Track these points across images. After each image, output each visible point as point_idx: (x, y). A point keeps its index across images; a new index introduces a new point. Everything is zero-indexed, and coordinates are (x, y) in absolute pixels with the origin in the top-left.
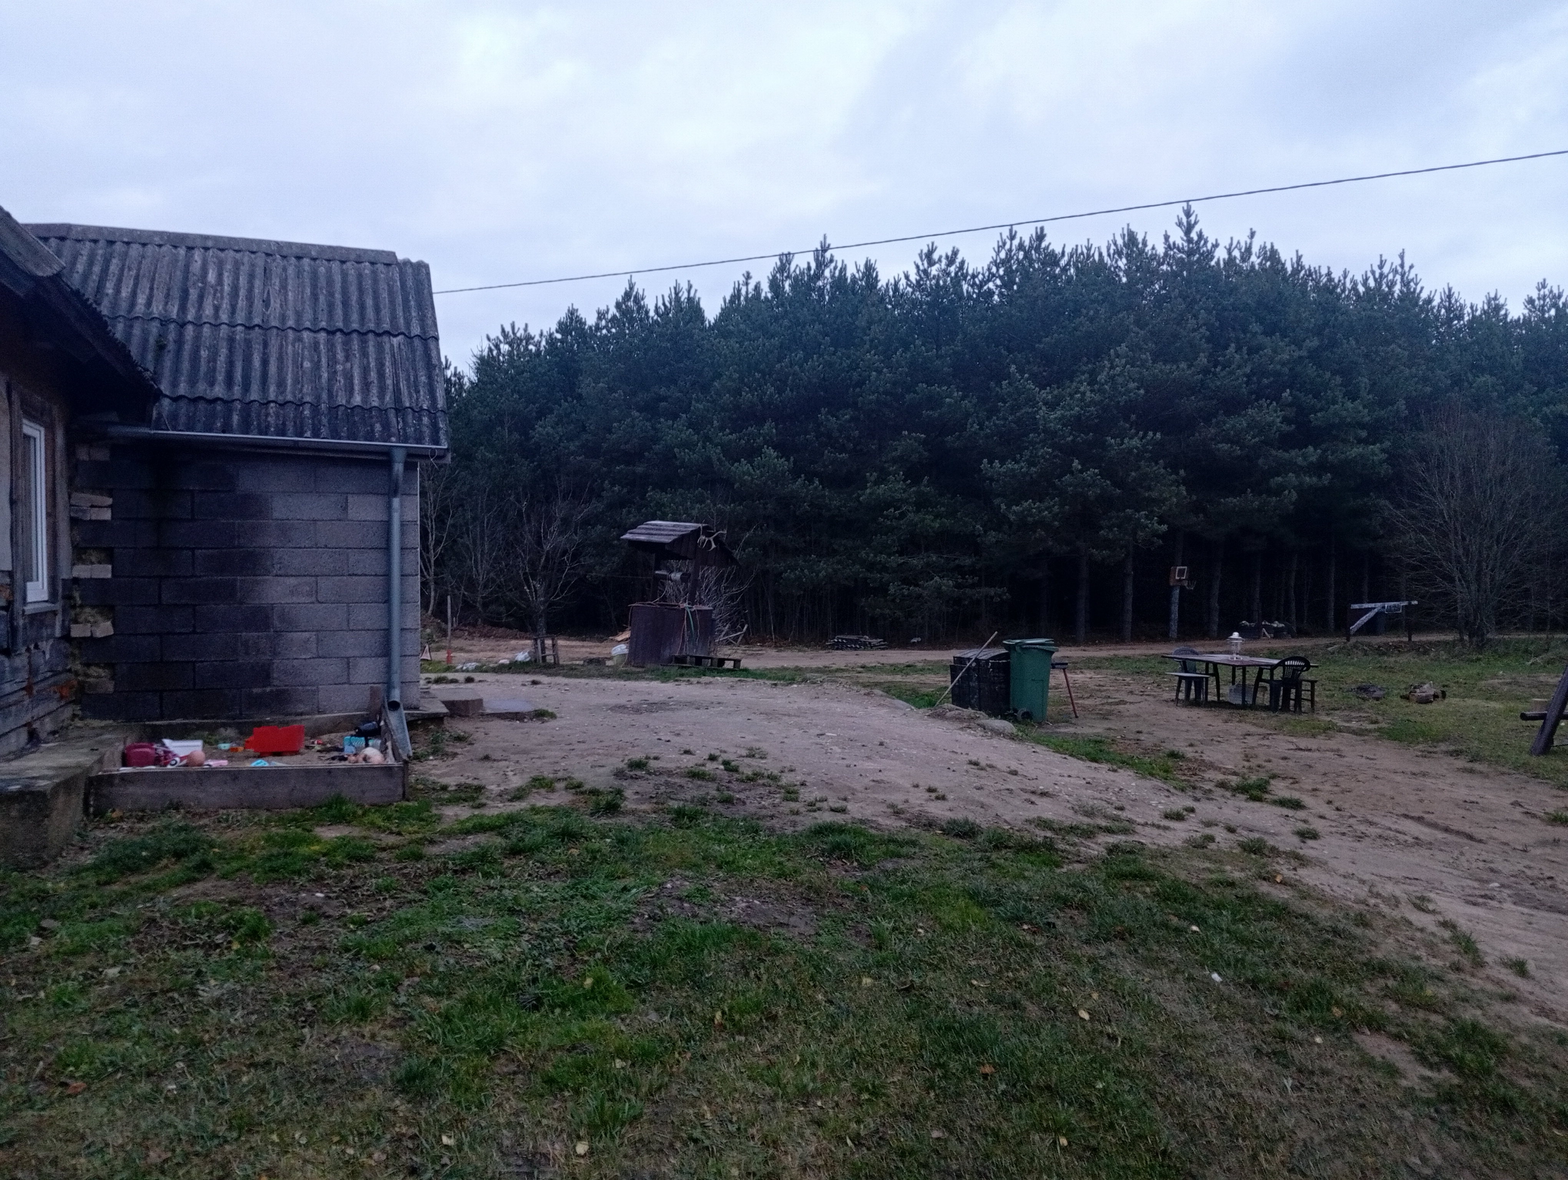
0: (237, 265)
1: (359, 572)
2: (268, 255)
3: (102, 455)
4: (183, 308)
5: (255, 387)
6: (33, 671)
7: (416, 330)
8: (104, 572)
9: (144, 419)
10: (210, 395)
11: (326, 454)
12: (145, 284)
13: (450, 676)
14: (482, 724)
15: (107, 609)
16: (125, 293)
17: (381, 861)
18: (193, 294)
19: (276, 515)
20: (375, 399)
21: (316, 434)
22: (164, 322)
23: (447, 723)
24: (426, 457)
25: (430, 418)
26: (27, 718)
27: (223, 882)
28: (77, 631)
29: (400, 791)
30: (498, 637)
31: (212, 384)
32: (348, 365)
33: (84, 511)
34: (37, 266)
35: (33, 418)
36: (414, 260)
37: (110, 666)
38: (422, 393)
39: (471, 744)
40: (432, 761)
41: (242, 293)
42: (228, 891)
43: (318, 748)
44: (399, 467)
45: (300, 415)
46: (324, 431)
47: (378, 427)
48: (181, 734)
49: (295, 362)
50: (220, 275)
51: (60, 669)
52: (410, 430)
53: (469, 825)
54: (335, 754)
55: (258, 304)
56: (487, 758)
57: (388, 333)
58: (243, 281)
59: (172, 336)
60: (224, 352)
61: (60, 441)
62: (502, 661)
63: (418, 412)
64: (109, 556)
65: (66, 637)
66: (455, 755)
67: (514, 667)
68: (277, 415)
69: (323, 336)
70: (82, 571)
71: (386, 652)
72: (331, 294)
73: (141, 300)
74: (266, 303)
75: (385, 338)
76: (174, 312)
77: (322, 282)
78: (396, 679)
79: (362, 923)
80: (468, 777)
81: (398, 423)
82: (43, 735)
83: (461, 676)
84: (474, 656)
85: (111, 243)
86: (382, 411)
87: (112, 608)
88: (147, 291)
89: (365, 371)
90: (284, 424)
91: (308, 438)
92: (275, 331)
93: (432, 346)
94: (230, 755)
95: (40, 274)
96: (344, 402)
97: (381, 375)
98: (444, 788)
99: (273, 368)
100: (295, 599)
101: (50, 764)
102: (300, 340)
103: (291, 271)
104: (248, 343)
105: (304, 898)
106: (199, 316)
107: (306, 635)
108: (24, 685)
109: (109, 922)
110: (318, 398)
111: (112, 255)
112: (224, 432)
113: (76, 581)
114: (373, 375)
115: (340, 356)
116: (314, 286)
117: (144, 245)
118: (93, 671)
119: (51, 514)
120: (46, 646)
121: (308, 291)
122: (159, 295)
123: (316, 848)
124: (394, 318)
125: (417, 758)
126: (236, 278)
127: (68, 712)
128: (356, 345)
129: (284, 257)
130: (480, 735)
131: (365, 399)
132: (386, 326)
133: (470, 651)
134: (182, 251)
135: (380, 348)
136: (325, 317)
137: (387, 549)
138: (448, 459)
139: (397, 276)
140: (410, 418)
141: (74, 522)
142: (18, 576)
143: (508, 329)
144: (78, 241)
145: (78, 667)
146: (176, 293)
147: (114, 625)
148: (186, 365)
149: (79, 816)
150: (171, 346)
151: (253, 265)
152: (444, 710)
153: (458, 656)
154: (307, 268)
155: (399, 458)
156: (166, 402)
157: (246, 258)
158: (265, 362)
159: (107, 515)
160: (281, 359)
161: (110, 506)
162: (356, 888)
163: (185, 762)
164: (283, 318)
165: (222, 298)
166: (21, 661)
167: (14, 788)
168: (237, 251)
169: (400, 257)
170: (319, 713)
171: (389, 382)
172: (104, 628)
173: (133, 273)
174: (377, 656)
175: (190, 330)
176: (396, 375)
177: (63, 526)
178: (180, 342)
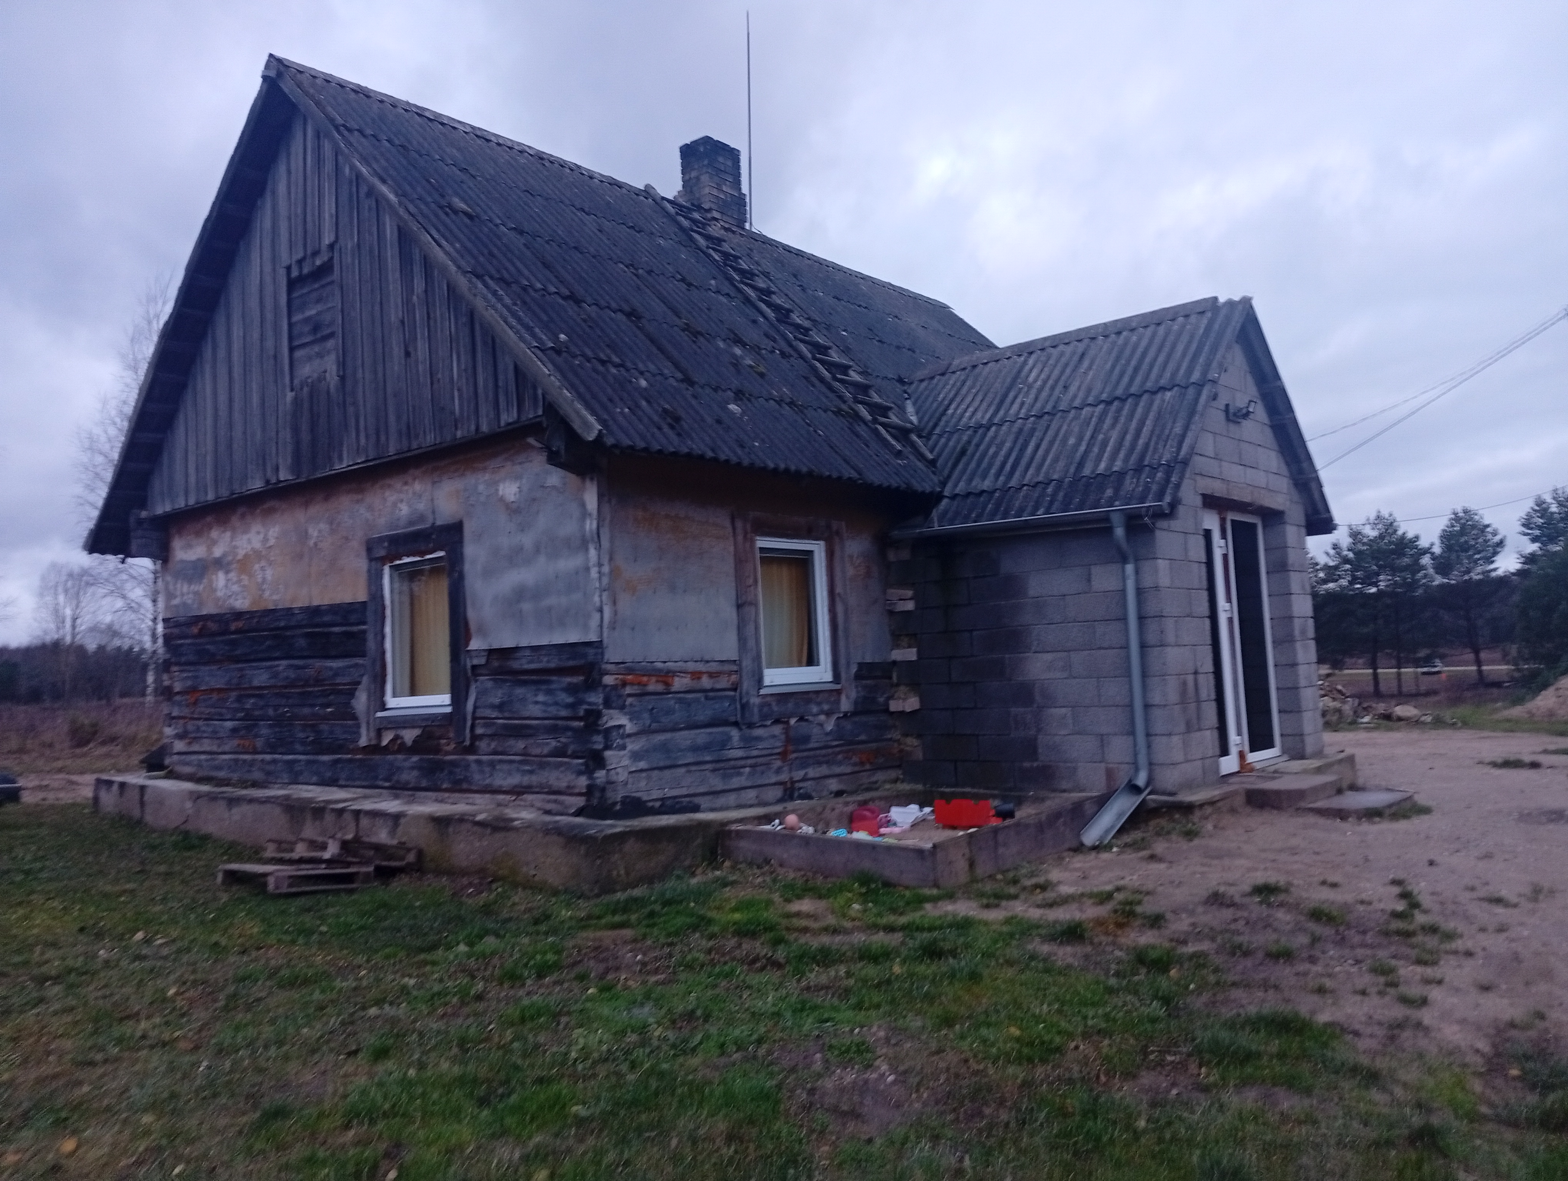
0: (1060, 357)
1: (1105, 645)
2: (1092, 339)
3: (905, 555)
4: (996, 412)
5: (1019, 472)
6: (794, 740)
8: (911, 654)
12: (979, 397)
15: (914, 686)
18: (1011, 396)
19: (1032, 593)
20: (1120, 463)
22: (977, 429)
25: (1164, 471)
26: (779, 779)
28: (895, 706)
29: (932, 876)
32: (1110, 432)
33: (894, 604)
36: (1237, 298)
37: (919, 736)
38: (1168, 448)
41: (1050, 383)
44: (1119, 532)
46: (1058, 505)
47: (1109, 492)
49: (1063, 440)
50: (1040, 372)
51: (854, 738)
52: (1139, 490)
55: (1059, 390)
57: (1164, 389)
58: (1056, 372)
59: (976, 441)
60: (1008, 445)
63: (1155, 468)
64: (914, 639)
65: (883, 711)
68: (1025, 498)
69: (1099, 408)
70: (897, 654)
71: (1130, 730)
72: (1129, 362)
73: (969, 412)
74: (1066, 388)
75: (1159, 395)
76: (988, 417)
77: (1127, 352)
78: (1141, 759)
81: (1131, 483)
85: (974, 367)
86: (1120, 475)
87: (918, 685)
88: (977, 404)
89: (1123, 434)
92: (1059, 414)
96: (1088, 473)
97: (1137, 434)
99: (1041, 452)
100: (1052, 675)
102: (1078, 417)
104: (1032, 432)
106: (1005, 416)
107: (1063, 710)
108: (773, 751)
110: (1066, 472)
111: (968, 378)
113: (894, 663)
114: (1129, 437)
115: (1107, 424)
116: (1118, 358)
118: (909, 740)
120: (826, 719)
121: (1109, 365)
122: (984, 405)
124: (1177, 371)
125: (1102, 847)
126: (1053, 370)
128: (1127, 409)
129: (1106, 336)
131: (1110, 466)
132: (1165, 382)
134: (1023, 358)
135: (1149, 407)
136: (1111, 388)
137: (1123, 620)
139: (1207, 321)
140: (1144, 477)
141: (889, 613)
142: (747, 664)
145: (898, 736)
146: (997, 399)
147: (921, 701)
148: (973, 465)
150: (970, 450)
151: (1073, 354)
154: (1121, 341)
155: (1120, 520)
156: (946, 502)
157: (1072, 348)
158: (1037, 448)
159: (910, 606)
160: (1052, 442)
161: (913, 599)
164: (1073, 399)
165: (1032, 393)
166: (766, 731)
168: (1067, 344)
169: (1222, 299)
170: (1078, 791)
171: (1141, 442)
172: (913, 704)
173: (976, 390)
174: (1124, 734)
175: (992, 431)
176: (1151, 435)
178: (979, 444)
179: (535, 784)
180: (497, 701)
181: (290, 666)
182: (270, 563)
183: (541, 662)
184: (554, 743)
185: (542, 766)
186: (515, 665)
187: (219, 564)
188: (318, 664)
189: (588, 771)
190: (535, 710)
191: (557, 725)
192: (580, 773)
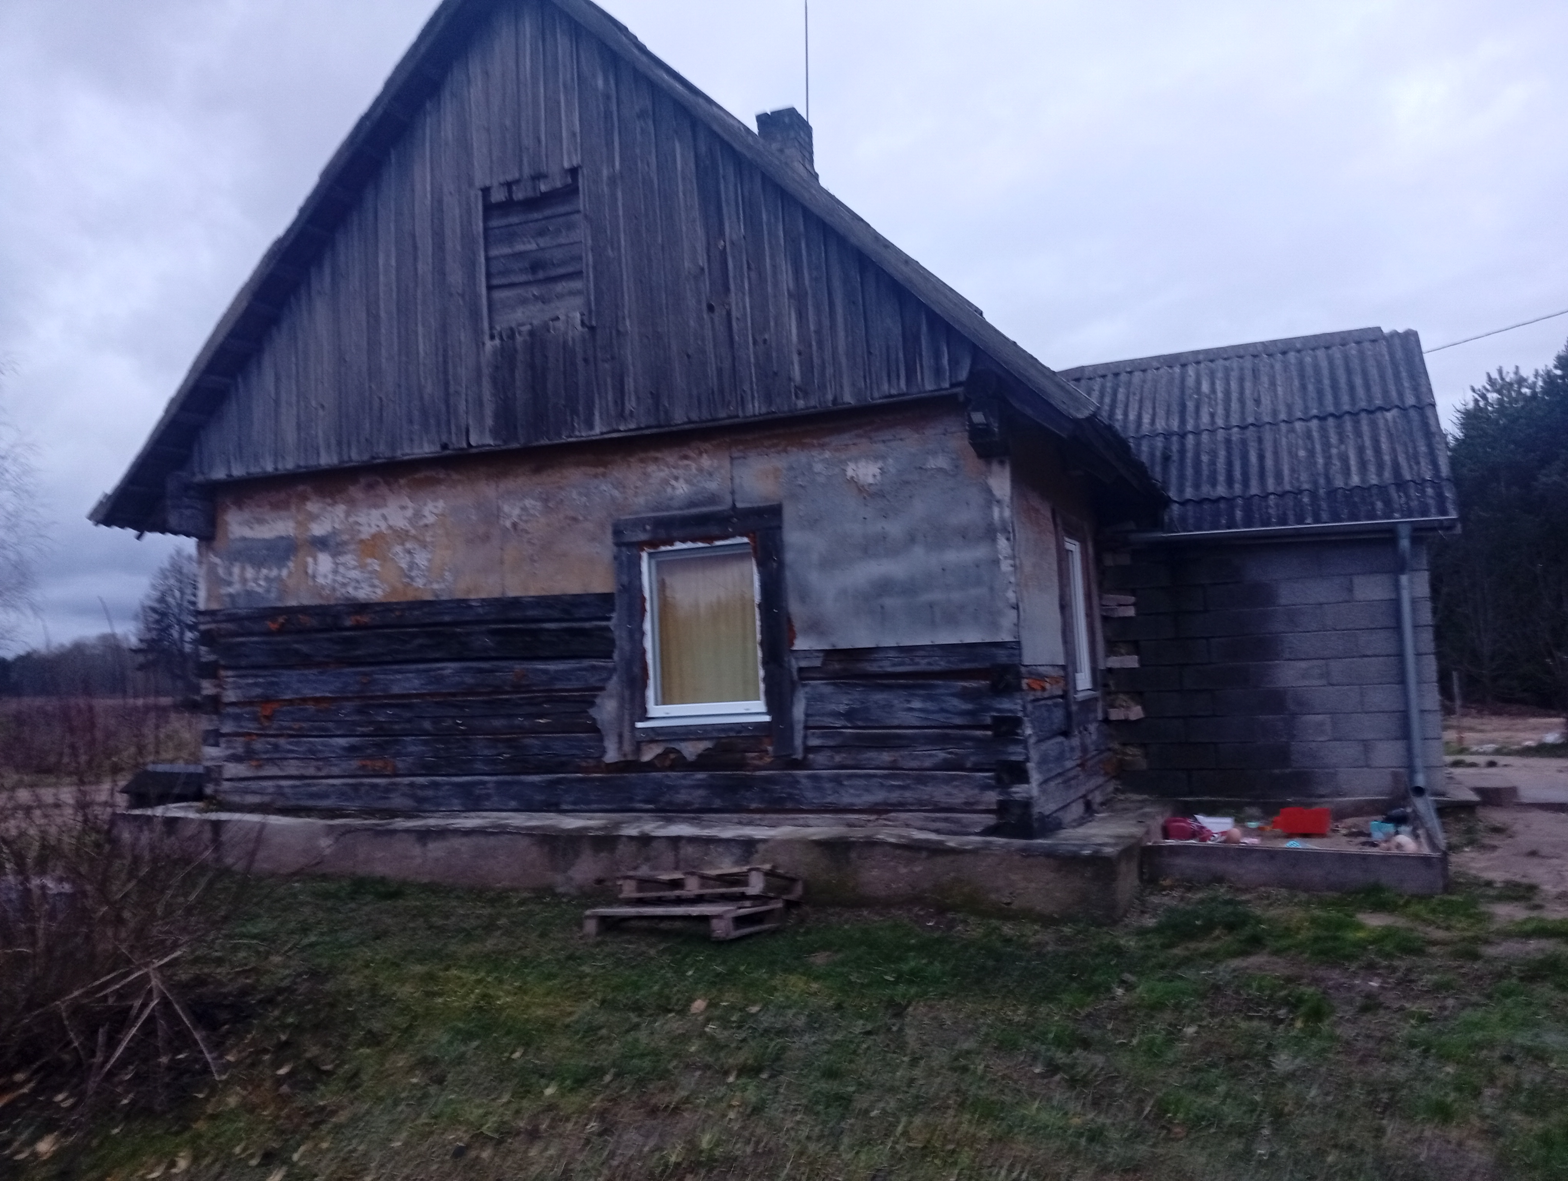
0: (1227, 371)
1: (1369, 653)
2: (1255, 356)
3: (1125, 560)
4: (1183, 421)
5: (1254, 483)
6: (1084, 749)
7: (1410, 400)
8: (1132, 662)
9: (1158, 524)
10: (1214, 495)
11: (1329, 538)
12: (1148, 404)
13: (1468, 759)
14: (1519, 815)
15: (1138, 696)
16: (1132, 416)
17: (1433, 956)
18: (1190, 405)
19: (1283, 601)
20: (1374, 476)
21: (1317, 521)
22: (1167, 436)
23: (1481, 812)
24: (1434, 529)
25: (1433, 488)
26: (1082, 791)
27: (1275, 959)
28: (1116, 715)
29: (1441, 884)
30: (1511, 714)
31: (1214, 484)
32: (1343, 447)
33: (1112, 610)
34: (1078, 410)
35: (1072, 536)
36: (1401, 330)
37: (1143, 745)
38: (1423, 464)
39: (1511, 837)
40: (1468, 853)
41: (1235, 396)
42: (1280, 968)
43: (1344, 832)
44: (1405, 543)
45: (1298, 503)
46: (1324, 516)
47: (1379, 505)
48: (1212, 811)
49: (1290, 452)
50: (1213, 384)
51: (1103, 747)
52: (1414, 504)
53: (1529, 927)
54: (1363, 839)
55: (1250, 404)
56: (1533, 854)
57: (1381, 409)
58: (1234, 385)
59: (1175, 447)
60: (1222, 453)
61: (1091, 550)
62: (1528, 743)
63: (1420, 484)
64: (1136, 648)
65: (1106, 721)
66: (1494, 848)
67: (1543, 750)
68: (1277, 505)
69: (1314, 423)
70: (1115, 662)
71: (1405, 734)
72: (1319, 381)
73: (1146, 419)
74: (1258, 402)
75: (1379, 415)
76: (1175, 425)
77: (1309, 371)
78: (1419, 762)
79: (1424, 1019)
80: (1515, 874)
81: (1400, 497)
82: (1095, 807)
83: (1482, 760)
84: (1489, 736)
85: (1116, 375)
86: (1382, 489)
87: (1141, 694)
88: (1150, 411)
89: (1361, 450)
90: (1285, 514)
91: (1309, 524)
92: (1268, 427)
93: (1429, 412)
94: (1259, 832)
95: (1080, 416)
96: (1342, 485)
97: (1377, 450)
98: (1489, 884)
99: (1269, 463)
100: (1307, 683)
101: (1107, 833)
102: (1293, 430)
103: (1278, 366)
104: (1244, 442)
105: (1359, 986)
106: (1197, 426)
107: (1320, 717)
108: (1079, 762)
109: (1178, 984)
110: (1315, 483)
111: (1118, 386)
112: (1229, 528)
113: (1110, 670)
114: (1369, 453)
115: (1334, 439)
116: (1302, 376)
117: (1144, 371)
118: (1130, 750)
119: (1089, 615)
120: (1092, 728)
121: (1296, 383)
122: (1161, 413)
123: (1361, 935)
124: (1385, 393)
125: (1452, 848)
126: (1228, 383)
127: (1110, 788)
128: (1348, 425)
129: (1270, 355)
130: (1518, 827)
131: (1363, 479)
132: (1378, 402)
133: (1481, 731)
134: (1177, 370)
135: (1374, 425)
136: (1315, 405)
137: (1398, 628)
138: (1459, 529)
139: (1385, 351)
140: (1413, 493)
141: (1106, 619)
142: (1070, 669)
143: (1495, 375)
144: (1090, 379)
145: (1116, 745)
146: (1175, 408)
147: (1145, 709)
148: (1189, 472)
149: (1137, 882)
150: (1175, 457)
151: (1242, 369)
152: (1474, 797)
153: (1468, 735)
154: (1293, 361)
155: (1404, 532)
156: (1175, 507)
157: (1235, 364)
158: (1261, 458)
159: (1131, 612)
160: (1276, 453)
161: (1134, 604)
162: (1411, 981)
163: (1223, 838)
164: (1275, 413)
165: (1217, 404)
166: (1075, 741)
167: (1087, 852)
168: (1225, 359)
169: (1386, 330)
170: (1340, 796)
171: (1387, 458)
172: (1136, 712)
173: (1137, 397)
174: (1397, 739)
175: (1190, 439)
176: (1394, 450)
177: (1098, 625)
178: (1182, 451)
179: (910, 800)
180: (842, 708)
181: (466, 670)
182: (424, 545)
183: (917, 664)
184: (942, 755)
185: (922, 781)
186: (872, 668)
187: (321, 544)
188: (519, 667)
189: (1001, 784)
190: (911, 719)
191: (947, 734)
192: (986, 787)
